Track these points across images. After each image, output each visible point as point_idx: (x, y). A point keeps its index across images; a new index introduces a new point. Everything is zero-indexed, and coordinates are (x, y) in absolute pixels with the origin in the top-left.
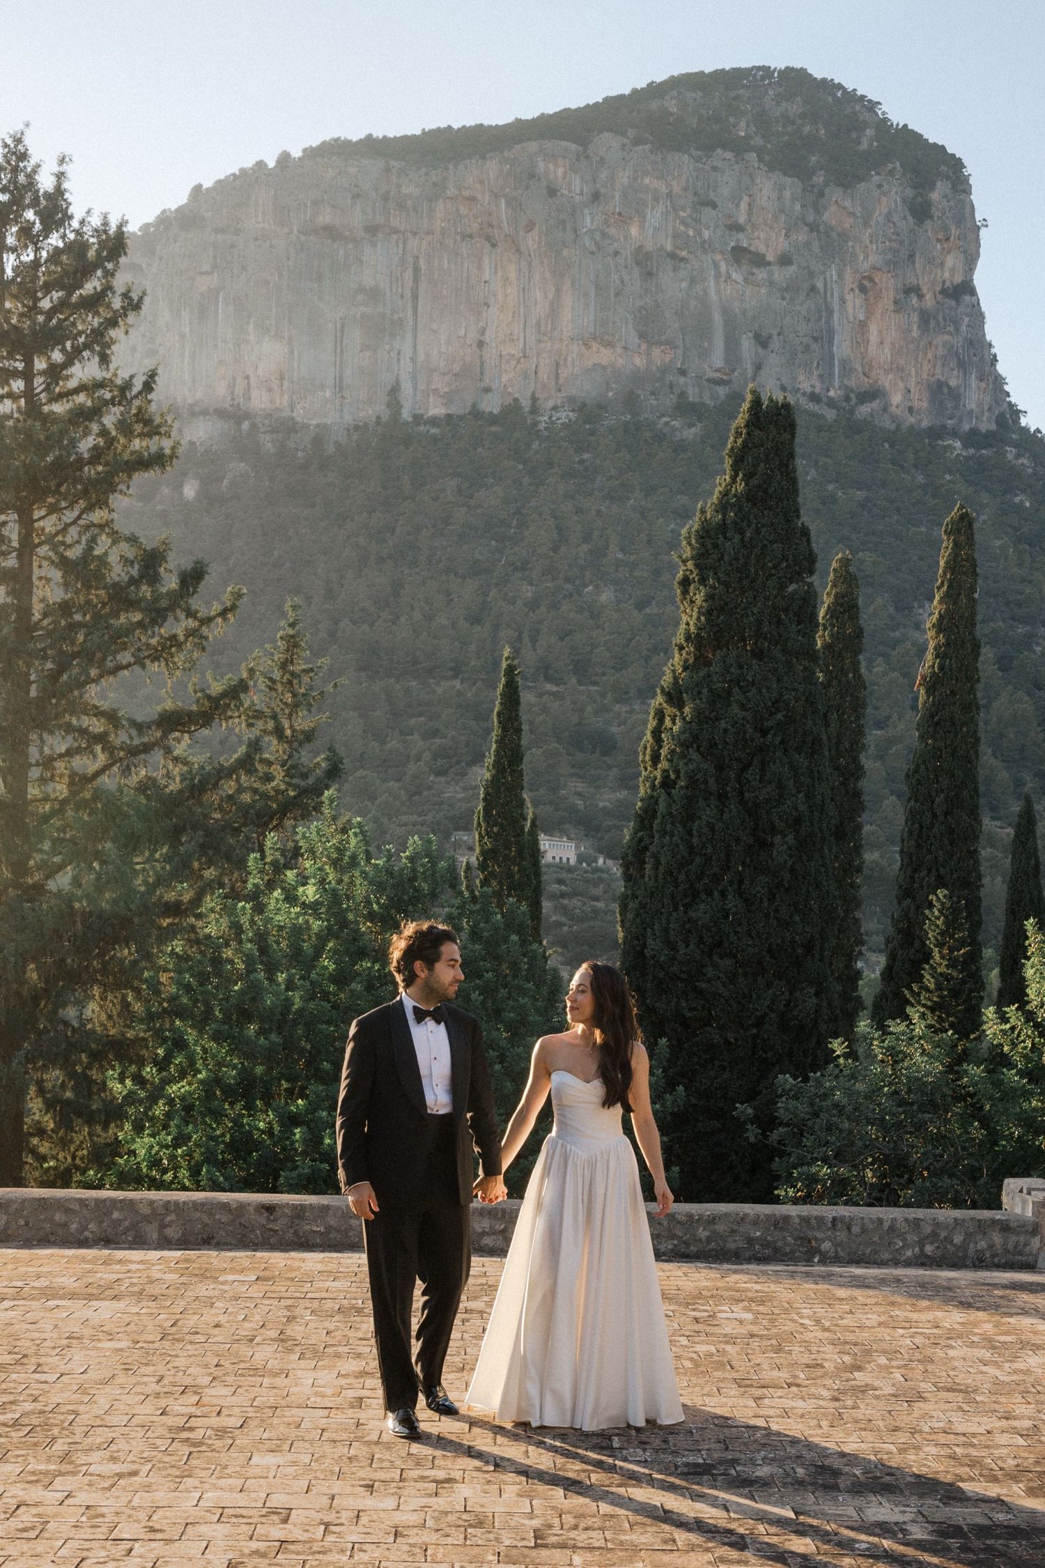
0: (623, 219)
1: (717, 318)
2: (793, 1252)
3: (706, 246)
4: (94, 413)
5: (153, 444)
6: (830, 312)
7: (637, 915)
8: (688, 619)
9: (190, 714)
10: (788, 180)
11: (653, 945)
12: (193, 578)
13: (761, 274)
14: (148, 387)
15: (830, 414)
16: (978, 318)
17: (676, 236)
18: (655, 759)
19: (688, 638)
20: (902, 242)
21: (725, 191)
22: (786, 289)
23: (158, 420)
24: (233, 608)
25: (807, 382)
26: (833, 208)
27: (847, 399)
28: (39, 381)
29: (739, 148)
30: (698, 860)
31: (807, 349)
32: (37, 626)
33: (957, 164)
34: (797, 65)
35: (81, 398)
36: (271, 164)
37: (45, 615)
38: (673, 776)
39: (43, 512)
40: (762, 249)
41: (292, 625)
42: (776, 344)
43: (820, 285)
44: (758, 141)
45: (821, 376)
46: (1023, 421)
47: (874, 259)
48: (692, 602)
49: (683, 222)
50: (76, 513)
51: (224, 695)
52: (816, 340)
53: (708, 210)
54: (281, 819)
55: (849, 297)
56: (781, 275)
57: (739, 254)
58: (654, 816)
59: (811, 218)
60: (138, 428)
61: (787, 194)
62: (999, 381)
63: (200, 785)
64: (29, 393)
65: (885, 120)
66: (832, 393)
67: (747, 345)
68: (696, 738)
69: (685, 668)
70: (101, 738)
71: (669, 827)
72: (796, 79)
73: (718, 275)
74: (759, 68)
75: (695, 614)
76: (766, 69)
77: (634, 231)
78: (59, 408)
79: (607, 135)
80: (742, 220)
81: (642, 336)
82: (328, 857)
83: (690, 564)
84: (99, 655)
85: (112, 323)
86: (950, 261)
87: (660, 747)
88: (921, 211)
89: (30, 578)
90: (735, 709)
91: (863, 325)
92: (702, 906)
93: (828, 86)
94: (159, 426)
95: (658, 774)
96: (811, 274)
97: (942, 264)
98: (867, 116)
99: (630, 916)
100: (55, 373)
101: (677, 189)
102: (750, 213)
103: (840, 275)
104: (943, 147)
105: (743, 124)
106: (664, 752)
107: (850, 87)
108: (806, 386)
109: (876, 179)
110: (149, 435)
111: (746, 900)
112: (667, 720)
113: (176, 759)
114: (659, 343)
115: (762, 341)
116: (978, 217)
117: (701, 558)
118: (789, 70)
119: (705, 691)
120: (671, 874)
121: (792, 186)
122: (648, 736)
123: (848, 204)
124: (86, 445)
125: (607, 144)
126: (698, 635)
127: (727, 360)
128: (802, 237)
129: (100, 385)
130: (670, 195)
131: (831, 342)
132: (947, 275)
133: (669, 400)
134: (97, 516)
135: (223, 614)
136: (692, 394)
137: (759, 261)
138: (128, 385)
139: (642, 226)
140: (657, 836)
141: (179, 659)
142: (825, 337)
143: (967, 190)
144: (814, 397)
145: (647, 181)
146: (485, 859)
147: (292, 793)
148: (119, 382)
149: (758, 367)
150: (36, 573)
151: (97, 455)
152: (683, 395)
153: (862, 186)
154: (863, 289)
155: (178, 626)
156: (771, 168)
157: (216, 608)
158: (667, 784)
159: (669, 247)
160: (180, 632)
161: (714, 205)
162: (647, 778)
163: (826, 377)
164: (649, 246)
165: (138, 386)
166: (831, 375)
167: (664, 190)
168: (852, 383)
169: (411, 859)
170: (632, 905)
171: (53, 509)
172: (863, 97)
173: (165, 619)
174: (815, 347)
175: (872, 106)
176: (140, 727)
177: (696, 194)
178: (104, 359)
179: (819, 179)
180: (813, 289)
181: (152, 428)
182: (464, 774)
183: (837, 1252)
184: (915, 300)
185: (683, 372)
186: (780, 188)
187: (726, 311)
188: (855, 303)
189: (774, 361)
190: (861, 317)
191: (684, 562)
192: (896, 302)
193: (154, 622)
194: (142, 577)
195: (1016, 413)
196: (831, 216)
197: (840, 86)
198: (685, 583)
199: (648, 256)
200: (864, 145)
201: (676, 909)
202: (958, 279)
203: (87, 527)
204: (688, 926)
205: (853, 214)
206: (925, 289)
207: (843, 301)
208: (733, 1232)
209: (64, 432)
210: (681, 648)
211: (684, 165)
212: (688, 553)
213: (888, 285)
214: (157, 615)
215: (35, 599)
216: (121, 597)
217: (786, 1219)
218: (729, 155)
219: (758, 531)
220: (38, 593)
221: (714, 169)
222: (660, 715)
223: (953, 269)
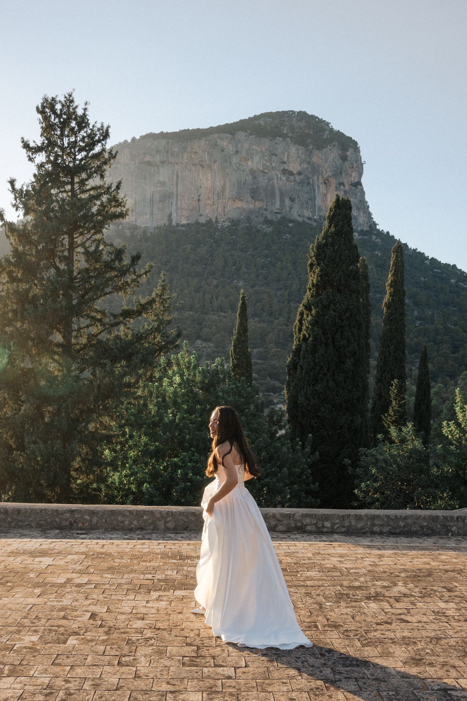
0: (246, 160)
1: (277, 192)
2: (440, 531)
3: (273, 168)
4: (98, 197)
5: (118, 210)
6: (314, 190)
7: (294, 388)
8: (312, 278)
9: (133, 311)
10: (301, 148)
11: (301, 399)
12: (136, 259)
13: (292, 178)
14: (118, 187)
15: (315, 224)
16: (363, 193)
17: (264, 165)
18: (300, 330)
19: (313, 285)
20: (338, 168)
21: (280, 151)
22: (300, 183)
23: (120, 201)
24: (149, 271)
25: (307, 214)
26: (315, 157)
27: (320, 219)
28: (76, 186)
29: (284, 137)
30: (318, 367)
31: (307, 203)
32: (76, 278)
33: (355, 143)
34: (303, 110)
35: (92, 192)
36: (129, 141)
37: (79, 273)
38: (307, 336)
39: (78, 235)
40: (292, 170)
41: (163, 281)
42: (297, 201)
43: (311, 182)
44: (290, 134)
45: (311, 212)
46: (378, 227)
47: (329, 173)
48: (314, 272)
49: (266, 161)
50: (89, 236)
51: (147, 303)
52: (310, 199)
53: (274, 156)
54: (160, 353)
55: (321, 186)
56: (298, 178)
57: (284, 171)
58: (300, 351)
59: (308, 160)
60: (113, 204)
61: (300, 152)
62: (370, 214)
63: (139, 338)
64: (72, 190)
65: (332, 128)
66: (315, 217)
67: (287, 202)
68: (317, 322)
69: (312, 297)
70: (100, 320)
71: (306, 355)
72: (303, 115)
73: (277, 178)
74: (290, 111)
75: (315, 277)
76: (293, 111)
77: (250, 163)
78: (83, 196)
79: (240, 132)
80: (285, 160)
81: (252, 198)
82: (185, 366)
83: (314, 258)
84: (101, 287)
85: (105, 163)
86: (354, 174)
87: (302, 326)
88: (344, 158)
89: (73, 260)
90: (331, 312)
91: (325, 195)
92: (319, 385)
93: (313, 117)
94: (121, 203)
95: (301, 336)
96: (308, 178)
97: (351, 176)
98: (326, 127)
99: (292, 388)
100: (82, 183)
101: (264, 150)
102: (288, 158)
103: (318, 178)
104: (351, 138)
105: (285, 129)
106: (304, 327)
107: (320, 118)
108: (307, 215)
109: (329, 147)
110: (117, 206)
111: (336, 383)
112: (305, 316)
113: (128, 328)
114: (258, 200)
115: (292, 200)
116: (363, 160)
117: (317, 256)
118: (300, 112)
119: (320, 305)
120: (307, 373)
121: (302, 149)
122: (297, 321)
123: (320, 155)
124: (94, 209)
125: (241, 135)
126: (317, 284)
127: (281, 206)
128: (305, 166)
129: (100, 187)
130: (261, 151)
131: (315, 200)
132: (353, 179)
133: (261, 219)
134: (98, 236)
135: (146, 273)
136: (269, 217)
137: (291, 174)
138: (109, 188)
139: (252, 162)
140: (302, 358)
141: (129, 290)
142: (313, 199)
143: (359, 152)
144: (309, 218)
145: (254, 147)
146: (234, 368)
147: (163, 343)
148: (106, 186)
149: (291, 208)
150: (75, 258)
151: (99, 213)
152: (266, 217)
153: (325, 150)
154: (325, 183)
155: (129, 278)
156: (295, 144)
157: (143, 271)
158: (305, 339)
159: (261, 169)
160: (129, 280)
161: (276, 155)
162: (297, 337)
163: (313, 212)
164: (255, 168)
165: (114, 187)
166: (315, 211)
167: (259, 150)
168: (322, 214)
169: (217, 366)
170: (293, 384)
171: (81, 234)
172: (325, 121)
173: (125, 275)
174: (310, 202)
175: (328, 124)
176: (115, 316)
177: (270, 151)
178: (102, 177)
179: (311, 147)
180: (309, 183)
181: (119, 204)
182: (194, 343)
183: (458, 531)
184: (342, 187)
185: (266, 210)
186: (298, 150)
187: (280, 190)
188: (322, 188)
189: (296, 206)
190: (325, 192)
191: (311, 258)
192: (336, 188)
193: (121, 275)
194: (116, 259)
195: (375, 224)
196: (315, 159)
197: (317, 117)
198: (311, 265)
199: (254, 171)
200: (325, 137)
201: (310, 386)
202: (356, 180)
203: (94, 241)
204: (314, 392)
205: (322, 159)
206: (345, 183)
207: (319, 187)
208: (415, 523)
209: (87, 204)
210: (310, 289)
211: (266, 142)
212: (313, 254)
213: (334, 182)
214: (123, 272)
215: (74, 268)
216: (109, 266)
217: (437, 517)
218: (281, 139)
219: (339, 246)
220: (76, 266)
221: (276, 143)
222: (302, 314)
223: (354, 177)
